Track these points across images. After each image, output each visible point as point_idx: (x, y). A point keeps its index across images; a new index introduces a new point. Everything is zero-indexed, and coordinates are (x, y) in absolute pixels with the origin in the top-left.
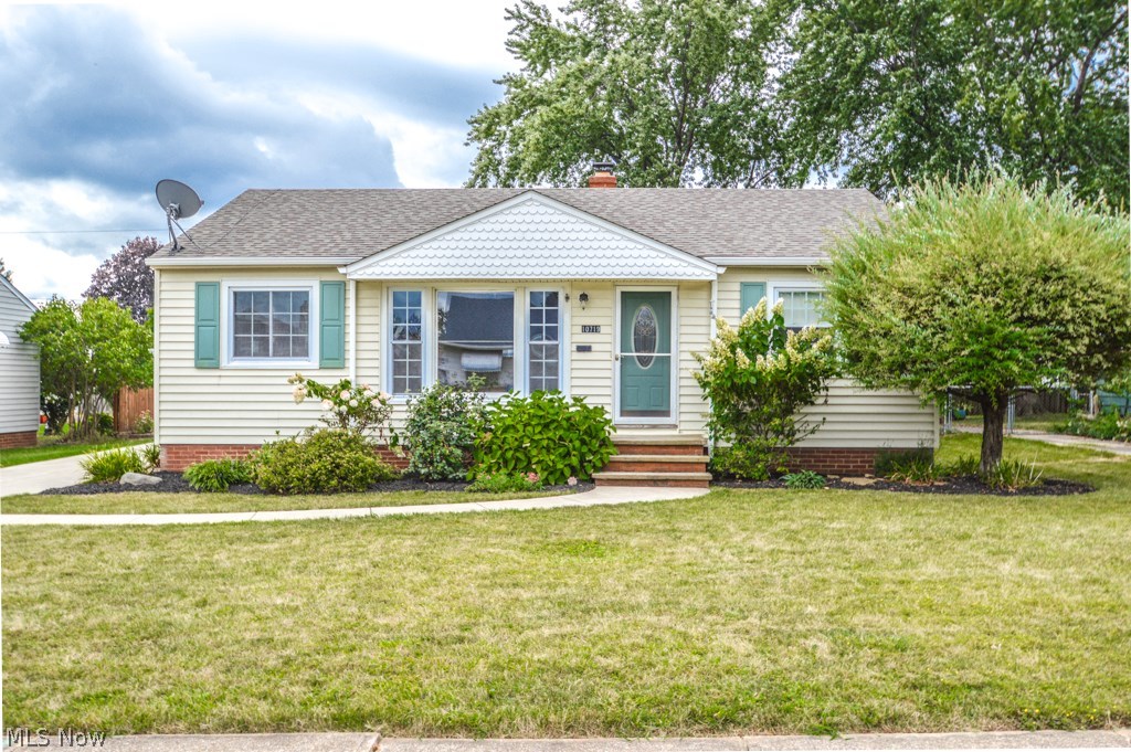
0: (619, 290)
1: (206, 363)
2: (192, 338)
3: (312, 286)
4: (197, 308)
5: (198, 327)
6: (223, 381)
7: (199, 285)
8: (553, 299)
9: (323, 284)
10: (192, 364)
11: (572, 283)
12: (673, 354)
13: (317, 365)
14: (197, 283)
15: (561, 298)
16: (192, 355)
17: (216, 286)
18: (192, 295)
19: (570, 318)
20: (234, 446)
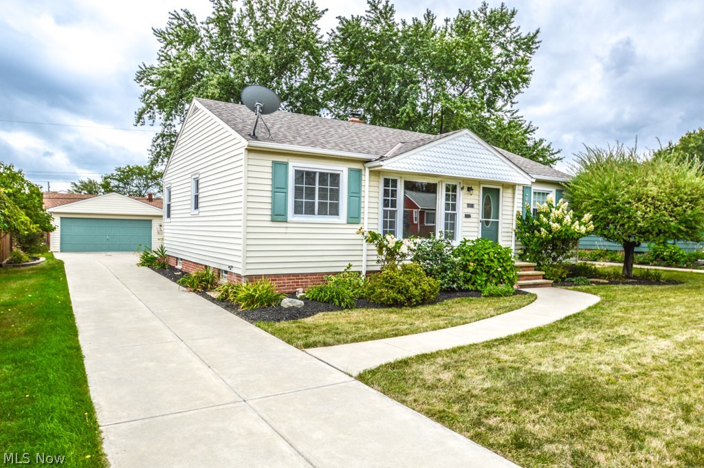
0: (482, 186)
1: (280, 218)
2: (269, 200)
3: (343, 170)
4: (273, 179)
5: (274, 192)
6: (289, 230)
7: (274, 163)
8: (454, 188)
9: (350, 170)
10: (269, 218)
11: (464, 180)
12: (500, 220)
13: (345, 222)
14: (273, 162)
15: (458, 189)
16: (269, 212)
17: (286, 164)
18: (270, 170)
19: (463, 198)
20: (294, 275)
